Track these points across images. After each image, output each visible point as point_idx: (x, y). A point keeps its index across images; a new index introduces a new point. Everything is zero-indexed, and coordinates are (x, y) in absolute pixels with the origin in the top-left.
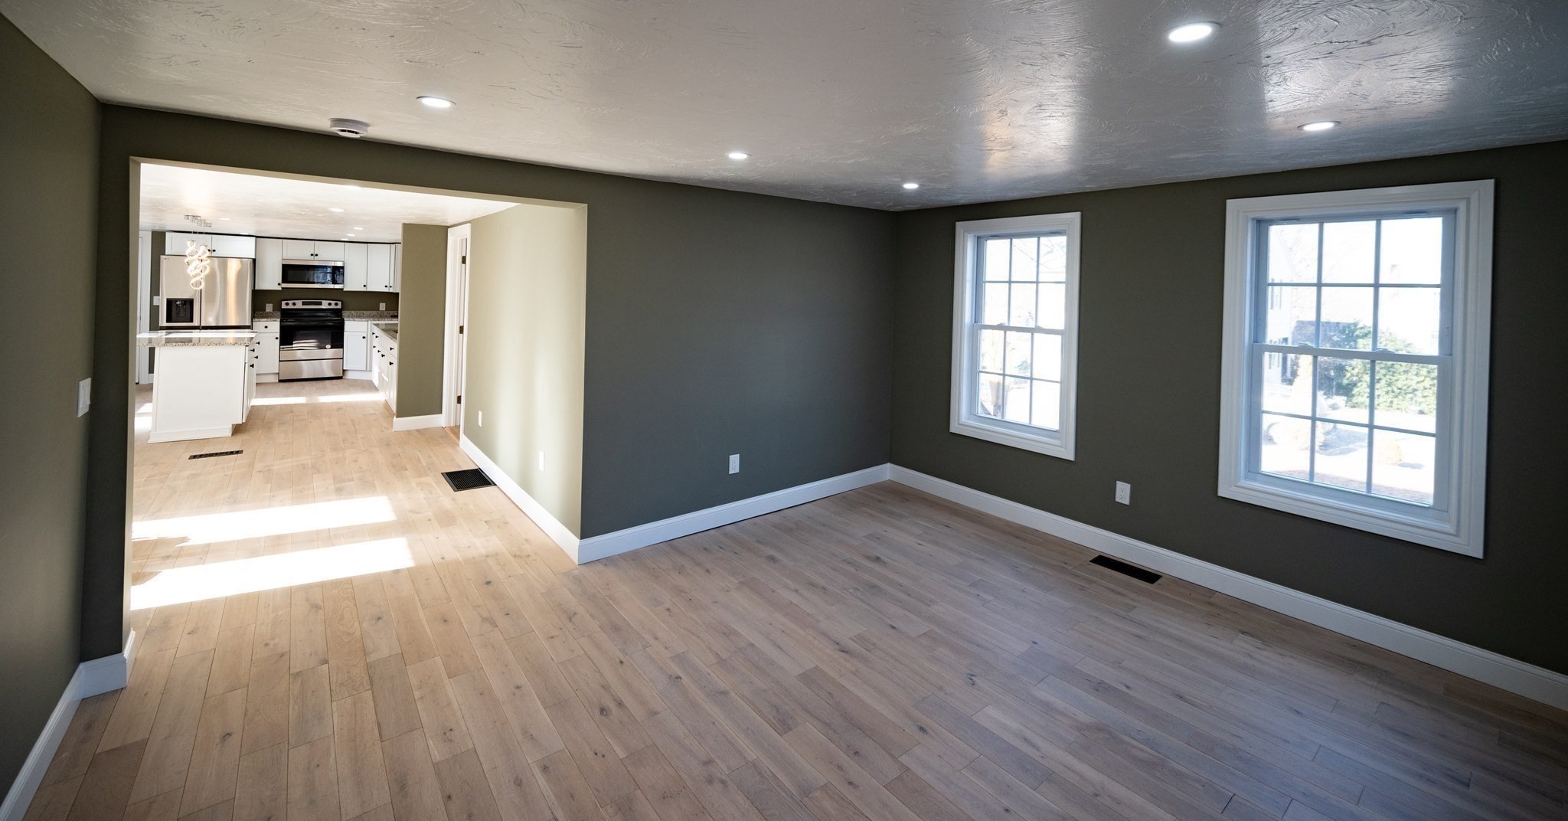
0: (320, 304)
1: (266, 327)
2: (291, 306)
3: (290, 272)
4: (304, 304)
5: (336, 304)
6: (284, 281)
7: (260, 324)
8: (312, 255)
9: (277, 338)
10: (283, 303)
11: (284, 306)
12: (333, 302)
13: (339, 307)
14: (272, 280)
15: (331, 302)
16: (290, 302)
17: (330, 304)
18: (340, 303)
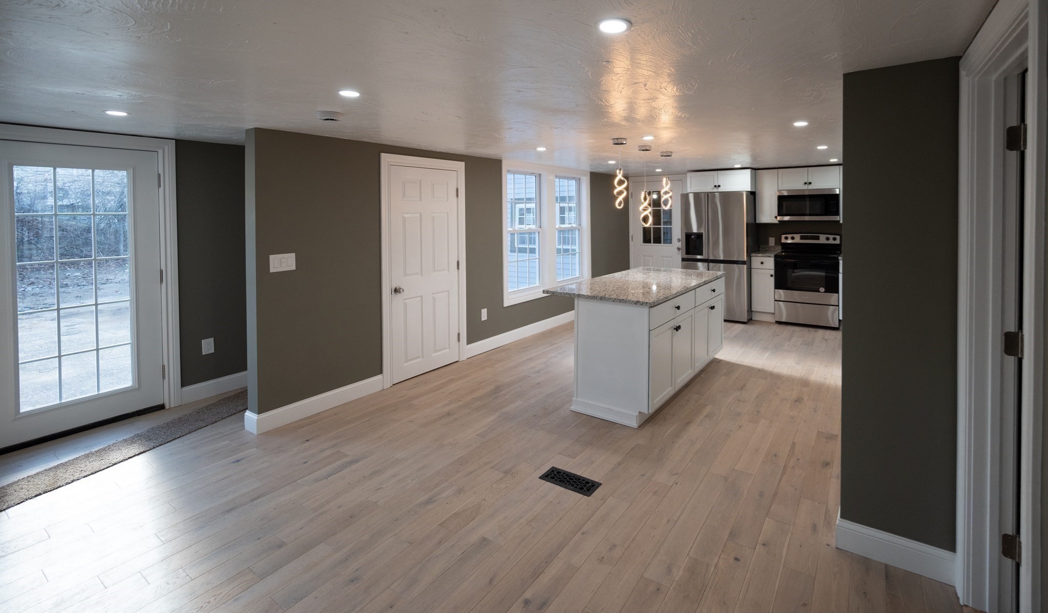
0: (818, 238)
1: (762, 263)
2: (789, 241)
3: (785, 202)
4: (802, 238)
5: (835, 239)
6: (780, 214)
7: (756, 260)
8: (805, 183)
9: (772, 276)
10: (783, 236)
11: (783, 241)
12: (831, 237)
13: (838, 242)
14: (768, 214)
15: (828, 236)
16: (789, 236)
17: (828, 239)
18: (838, 237)
